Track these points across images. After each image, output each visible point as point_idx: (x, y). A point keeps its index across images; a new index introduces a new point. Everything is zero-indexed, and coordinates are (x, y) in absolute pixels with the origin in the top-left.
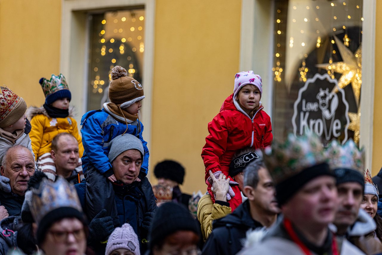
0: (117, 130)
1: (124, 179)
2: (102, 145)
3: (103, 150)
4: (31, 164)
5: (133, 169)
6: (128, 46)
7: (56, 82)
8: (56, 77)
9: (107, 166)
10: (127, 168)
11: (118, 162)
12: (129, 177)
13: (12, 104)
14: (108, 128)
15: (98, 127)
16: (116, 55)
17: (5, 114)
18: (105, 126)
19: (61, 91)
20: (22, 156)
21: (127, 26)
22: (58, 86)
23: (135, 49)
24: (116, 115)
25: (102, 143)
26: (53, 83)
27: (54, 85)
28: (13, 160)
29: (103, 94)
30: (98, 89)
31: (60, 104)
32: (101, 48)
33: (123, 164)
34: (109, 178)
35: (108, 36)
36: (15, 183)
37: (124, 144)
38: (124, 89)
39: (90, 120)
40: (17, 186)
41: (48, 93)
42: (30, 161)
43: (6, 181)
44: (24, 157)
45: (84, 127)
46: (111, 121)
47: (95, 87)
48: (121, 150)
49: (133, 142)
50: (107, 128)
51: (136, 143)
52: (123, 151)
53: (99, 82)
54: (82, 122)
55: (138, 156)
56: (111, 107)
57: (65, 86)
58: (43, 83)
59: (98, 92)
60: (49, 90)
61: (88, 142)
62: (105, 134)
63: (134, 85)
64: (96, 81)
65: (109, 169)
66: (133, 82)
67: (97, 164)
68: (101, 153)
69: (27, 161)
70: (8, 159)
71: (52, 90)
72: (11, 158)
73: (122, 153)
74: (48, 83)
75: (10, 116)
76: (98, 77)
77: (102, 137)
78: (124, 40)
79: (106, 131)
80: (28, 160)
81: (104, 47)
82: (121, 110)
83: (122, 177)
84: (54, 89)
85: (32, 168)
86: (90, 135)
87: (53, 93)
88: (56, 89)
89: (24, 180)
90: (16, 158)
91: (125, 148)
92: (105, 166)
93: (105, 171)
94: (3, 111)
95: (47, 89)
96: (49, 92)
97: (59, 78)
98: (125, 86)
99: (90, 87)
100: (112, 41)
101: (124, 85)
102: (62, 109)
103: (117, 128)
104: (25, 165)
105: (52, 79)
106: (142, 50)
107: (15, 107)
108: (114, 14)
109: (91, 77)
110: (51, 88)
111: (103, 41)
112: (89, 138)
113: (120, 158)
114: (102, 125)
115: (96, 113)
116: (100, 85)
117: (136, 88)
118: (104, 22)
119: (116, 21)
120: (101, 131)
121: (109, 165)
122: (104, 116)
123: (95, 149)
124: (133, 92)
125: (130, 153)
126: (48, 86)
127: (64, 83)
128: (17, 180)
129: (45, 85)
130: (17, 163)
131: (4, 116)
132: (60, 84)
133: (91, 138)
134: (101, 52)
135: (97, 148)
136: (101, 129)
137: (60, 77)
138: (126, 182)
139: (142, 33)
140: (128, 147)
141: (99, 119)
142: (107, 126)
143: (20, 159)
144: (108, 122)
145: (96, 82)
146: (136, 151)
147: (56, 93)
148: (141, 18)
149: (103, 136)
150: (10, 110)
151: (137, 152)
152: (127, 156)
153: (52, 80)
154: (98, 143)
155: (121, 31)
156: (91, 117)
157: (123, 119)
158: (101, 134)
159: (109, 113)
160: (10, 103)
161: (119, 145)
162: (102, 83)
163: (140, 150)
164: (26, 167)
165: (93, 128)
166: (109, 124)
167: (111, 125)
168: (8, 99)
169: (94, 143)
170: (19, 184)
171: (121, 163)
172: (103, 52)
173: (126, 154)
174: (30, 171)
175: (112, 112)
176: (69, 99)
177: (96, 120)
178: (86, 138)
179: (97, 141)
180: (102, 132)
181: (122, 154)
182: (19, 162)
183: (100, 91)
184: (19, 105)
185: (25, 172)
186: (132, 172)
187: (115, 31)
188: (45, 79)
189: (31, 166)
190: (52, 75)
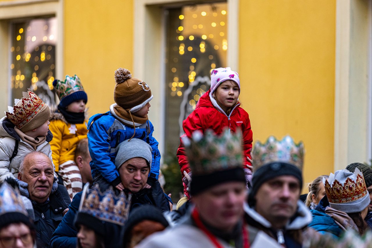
0: (124, 136)
1: (130, 187)
2: (109, 151)
3: (109, 157)
4: (50, 169)
5: (139, 178)
6: (208, 43)
7: (71, 84)
8: (71, 78)
9: (114, 175)
10: (132, 176)
11: (123, 170)
12: (135, 185)
13: (38, 107)
14: (115, 134)
15: (104, 133)
16: (196, 53)
17: (31, 116)
18: (111, 132)
19: (77, 92)
20: (40, 161)
21: (208, 21)
22: (73, 88)
23: (217, 46)
24: (123, 119)
25: (108, 150)
26: (68, 84)
27: (69, 86)
28: (31, 165)
29: (182, 98)
30: (176, 91)
31: (76, 107)
32: (179, 46)
33: (128, 173)
34: (117, 186)
35: (187, 32)
36: (33, 189)
37: (129, 152)
38: (132, 93)
39: (95, 124)
40: (36, 192)
41: (63, 96)
42: (49, 166)
43: (24, 185)
44: (42, 161)
45: (91, 132)
46: (117, 126)
47: (174, 90)
48: (126, 157)
49: (138, 149)
50: (113, 134)
51: (141, 151)
52: (127, 159)
53: (178, 84)
54: (89, 126)
55: (143, 164)
56: (118, 111)
57: (81, 88)
58: (57, 85)
59: (176, 95)
60: (64, 93)
61: (94, 150)
62: (112, 139)
63: (142, 88)
64: (173, 83)
65: (116, 178)
66: (140, 84)
67: (103, 173)
68: (108, 161)
69: (45, 166)
70: (26, 164)
71: (67, 92)
72: (29, 163)
73: (127, 161)
74: (62, 85)
75: (35, 119)
76: (176, 79)
77: (108, 143)
78: (204, 37)
79: (112, 136)
80: (47, 165)
81: (182, 45)
82: (131, 114)
83: (128, 185)
84: (69, 91)
85: (51, 173)
86: (96, 142)
87: (69, 95)
88: (72, 91)
89: (43, 185)
90: (34, 163)
91: (129, 156)
92: (111, 176)
93: (112, 180)
94: (29, 113)
95: (61, 91)
96: (63, 94)
97: (74, 80)
98: (134, 90)
99: (168, 90)
100: (192, 38)
101: (132, 89)
102: (78, 112)
103: (124, 134)
104: (44, 170)
105: (66, 80)
106: (225, 48)
107: (41, 110)
108: (193, 9)
109: (169, 79)
110: (66, 90)
111: (181, 38)
112: (94, 145)
113: (125, 165)
114: (108, 131)
115: (102, 117)
116: (179, 87)
117: (145, 90)
118: (181, 17)
119: (195, 16)
120: (107, 137)
121: (116, 173)
122: (110, 121)
123: (100, 157)
124: (143, 94)
125: (134, 162)
126: (62, 88)
127: (79, 85)
128: (36, 185)
129: (59, 87)
130: (36, 167)
131: (30, 118)
132: (75, 86)
133: (97, 144)
134: (179, 50)
135: (102, 156)
136: (107, 135)
137: (75, 78)
138: (133, 191)
139: (225, 29)
140: (133, 154)
141: (105, 124)
142: (114, 131)
143: (38, 164)
144: (114, 128)
145: (175, 85)
146: (141, 159)
147: (72, 94)
148: (224, 12)
149: (110, 141)
150: (36, 112)
151: (142, 161)
152: (132, 164)
153: (67, 82)
154: (104, 150)
155: (201, 27)
156: (96, 121)
157: (131, 123)
158: (108, 140)
159: (116, 118)
160: (37, 105)
161: (124, 152)
162: (181, 85)
163: (145, 158)
164: (45, 172)
165: (99, 134)
166: (116, 129)
167: (118, 131)
168: (34, 101)
169: (100, 151)
170: (38, 189)
171: (126, 171)
172: (182, 50)
173: (130, 162)
174: (49, 177)
175: (119, 116)
176: (85, 102)
177: (102, 125)
178: (92, 145)
179: (104, 148)
180: (109, 138)
181: (126, 163)
182: (38, 166)
183: (180, 94)
184: (44, 109)
185: (44, 177)
186: (137, 181)
187: (195, 27)
188: (59, 81)
189: (49, 171)
190: (67, 77)
